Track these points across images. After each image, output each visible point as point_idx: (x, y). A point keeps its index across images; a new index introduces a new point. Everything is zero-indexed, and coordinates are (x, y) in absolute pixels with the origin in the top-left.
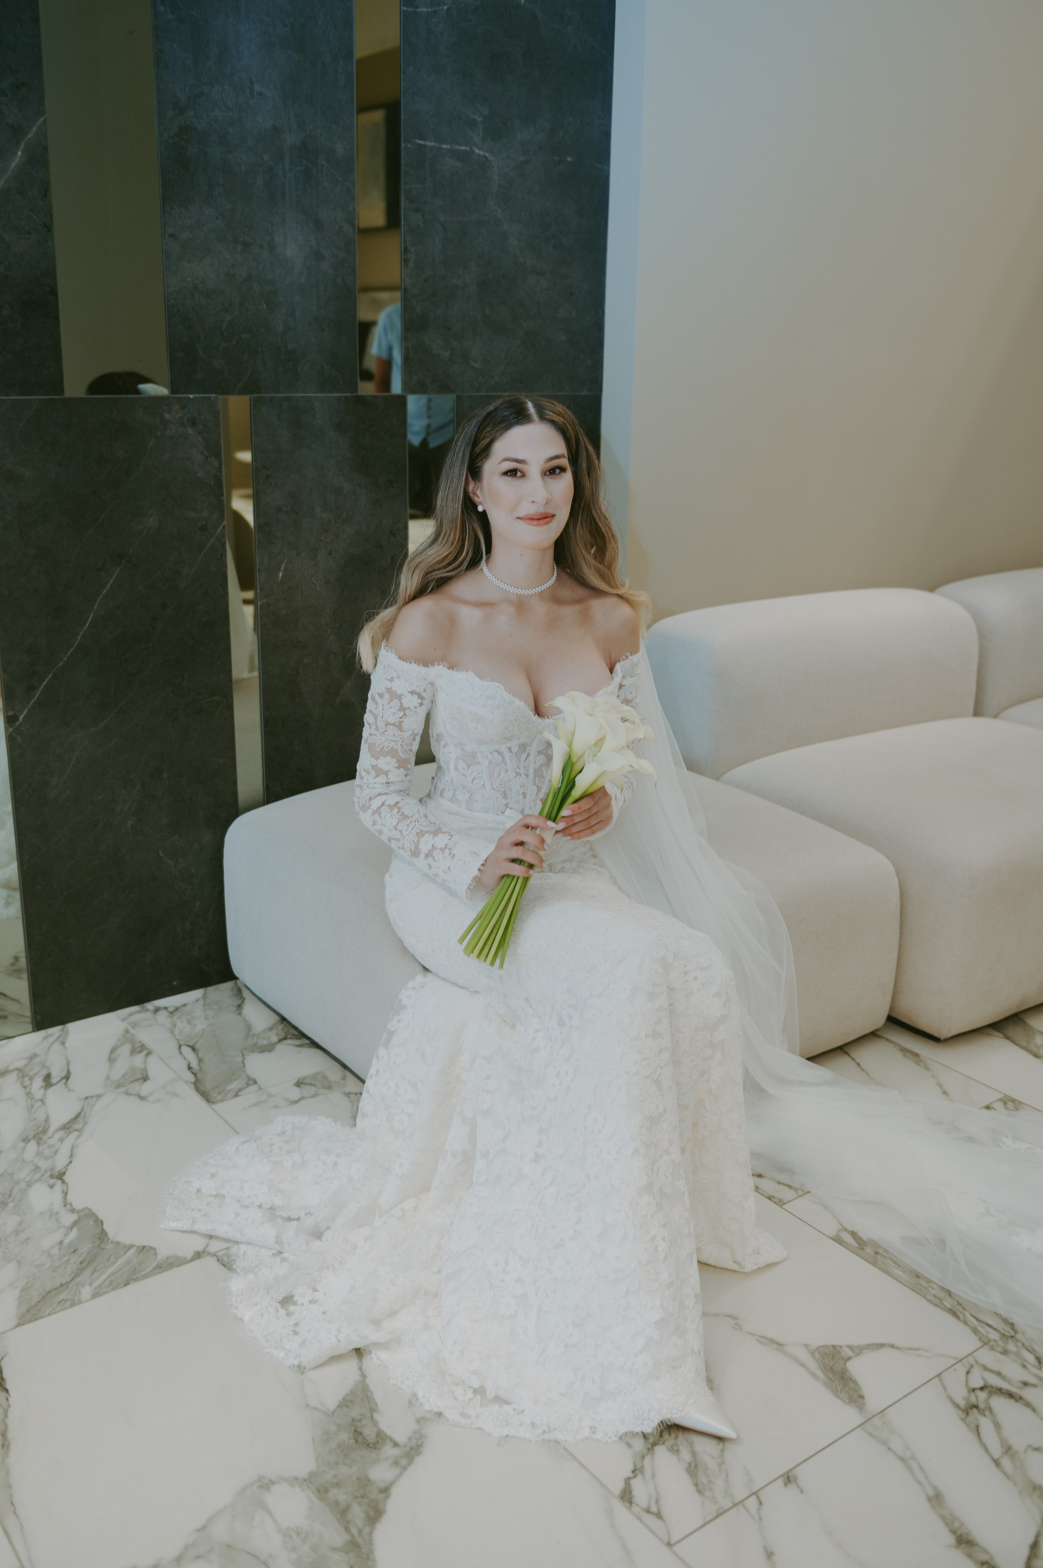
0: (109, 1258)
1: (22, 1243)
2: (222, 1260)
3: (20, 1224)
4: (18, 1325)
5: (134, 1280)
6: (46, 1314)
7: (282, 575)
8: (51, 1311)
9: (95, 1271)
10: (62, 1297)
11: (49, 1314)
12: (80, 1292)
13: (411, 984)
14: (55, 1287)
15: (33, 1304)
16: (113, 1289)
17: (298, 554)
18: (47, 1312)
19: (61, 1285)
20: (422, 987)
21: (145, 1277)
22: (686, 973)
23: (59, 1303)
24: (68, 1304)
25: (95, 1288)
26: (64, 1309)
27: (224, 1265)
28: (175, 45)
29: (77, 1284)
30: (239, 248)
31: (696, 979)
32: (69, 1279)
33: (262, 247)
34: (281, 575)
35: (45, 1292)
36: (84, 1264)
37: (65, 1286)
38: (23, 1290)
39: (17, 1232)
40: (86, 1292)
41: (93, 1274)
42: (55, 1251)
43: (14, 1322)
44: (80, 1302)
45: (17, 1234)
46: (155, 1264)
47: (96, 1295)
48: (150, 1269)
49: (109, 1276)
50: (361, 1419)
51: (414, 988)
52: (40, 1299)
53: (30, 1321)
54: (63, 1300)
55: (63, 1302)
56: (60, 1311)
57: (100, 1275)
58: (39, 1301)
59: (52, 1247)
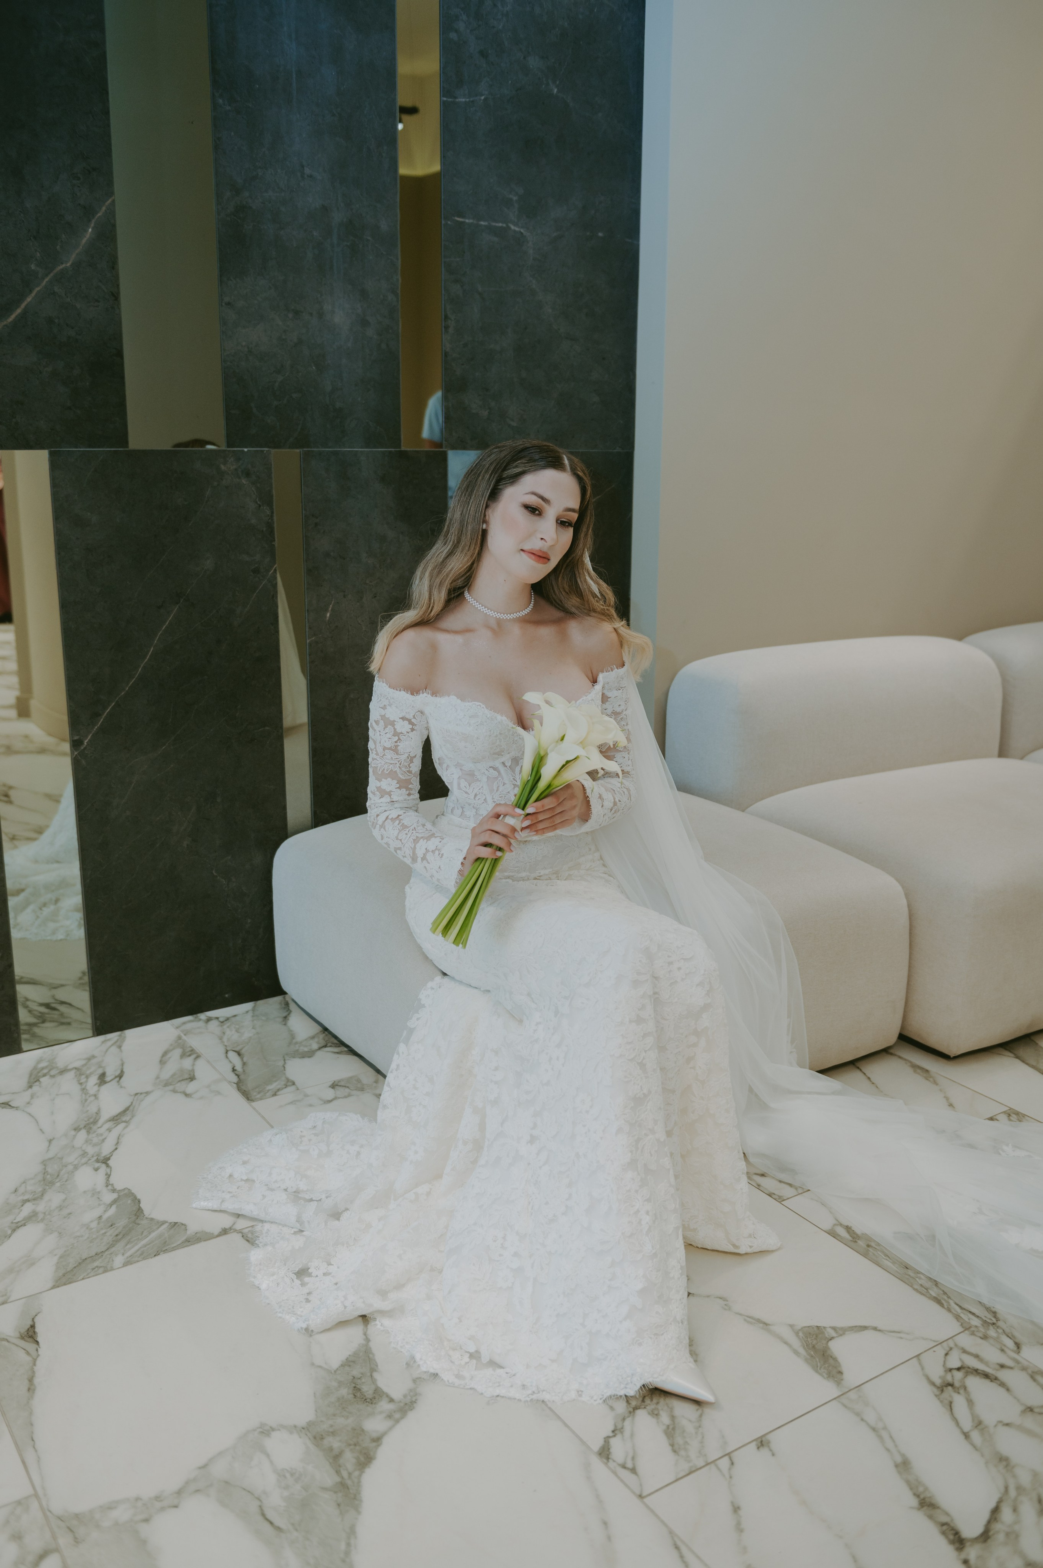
0: (143, 1232)
1: (65, 1217)
2: (247, 1236)
3: (64, 1201)
4: (54, 1287)
5: (164, 1251)
6: (80, 1279)
7: (330, 615)
8: (84, 1276)
9: (128, 1243)
10: (96, 1264)
11: (83, 1279)
12: (113, 1261)
13: (430, 984)
14: (91, 1255)
15: (68, 1270)
16: (144, 1259)
17: (344, 596)
18: (82, 1277)
19: (96, 1254)
20: (440, 987)
21: (174, 1249)
22: (670, 963)
23: (93, 1269)
24: (101, 1270)
25: (127, 1258)
26: (96, 1275)
27: (248, 1241)
28: (233, 134)
29: (111, 1254)
30: (291, 315)
31: (679, 969)
32: (103, 1250)
33: (311, 314)
34: (328, 615)
35: (81, 1259)
36: (119, 1237)
37: (100, 1255)
38: (61, 1257)
39: (60, 1208)
40: (119, 1260)
41: (127, 1245)
42: (94, 1225)
43: (50, 1285)
44: (112, 1269)
45: (61, 1209)
46: (184, 1238)
47: (127, 1264)
48: (179, 1243)
49: (141, 1248)
50: (361, 1377)
51: (432, 989)
52: (75, 1265)
53: (65, 1284)
54: (97, 1267)
55: (96, 1269)
56: (93, 1276)
57: (132, 1247)
58: (75, 1267)
59: (92, 1221)
